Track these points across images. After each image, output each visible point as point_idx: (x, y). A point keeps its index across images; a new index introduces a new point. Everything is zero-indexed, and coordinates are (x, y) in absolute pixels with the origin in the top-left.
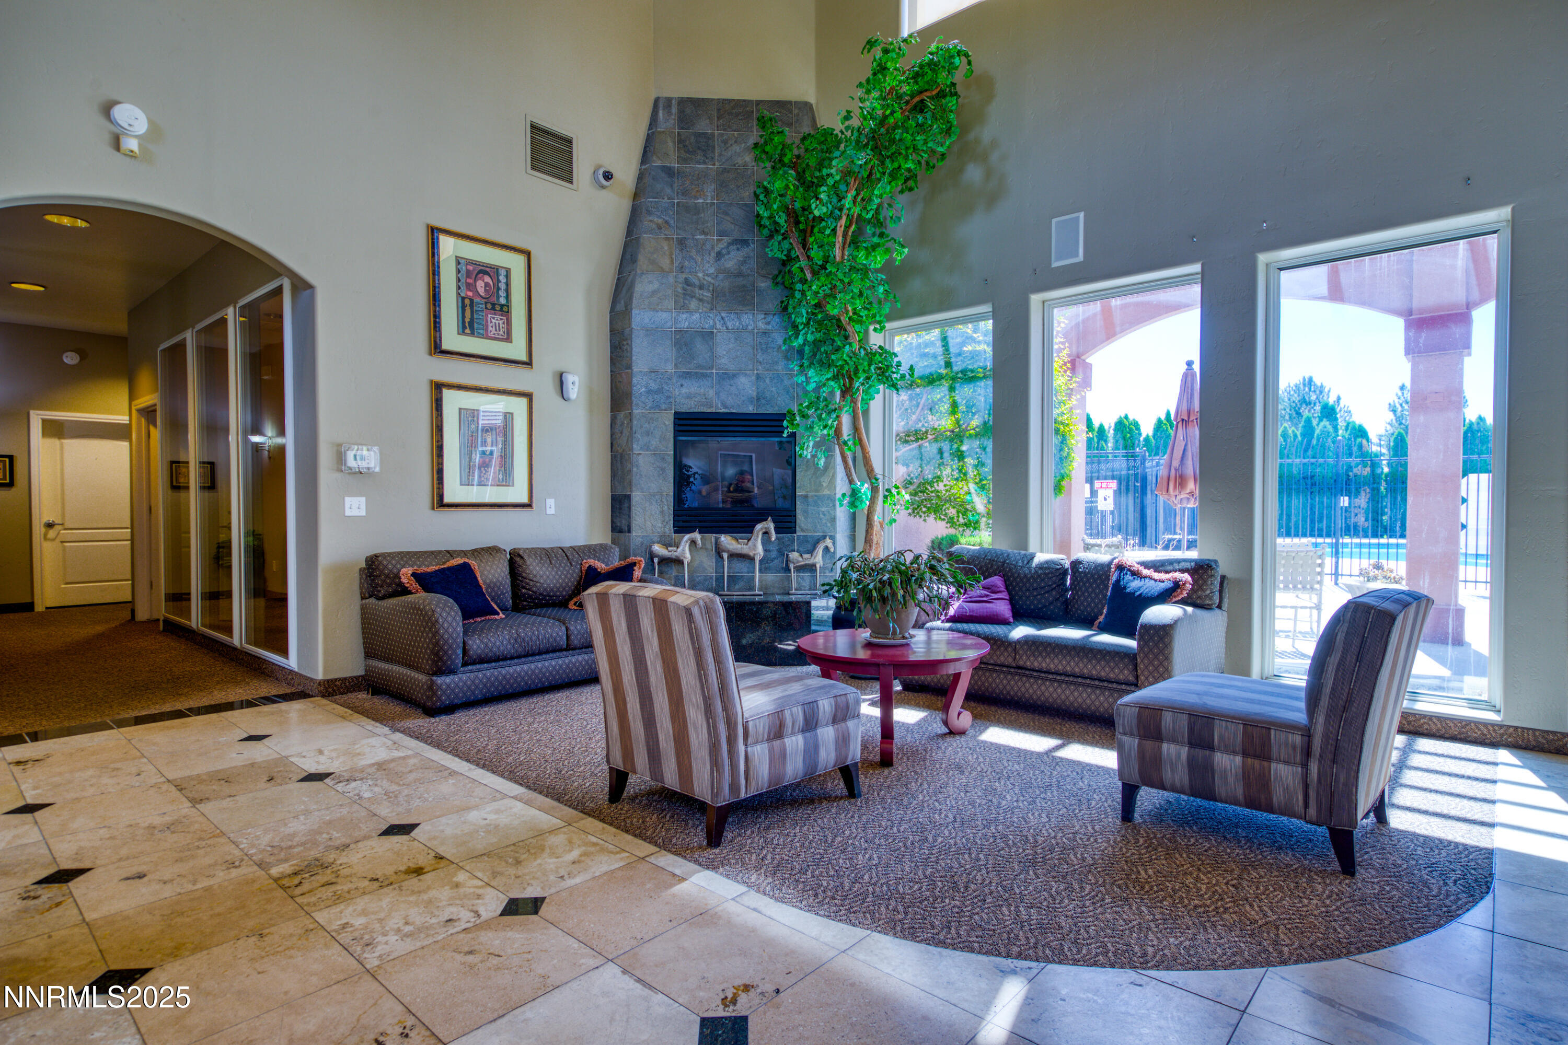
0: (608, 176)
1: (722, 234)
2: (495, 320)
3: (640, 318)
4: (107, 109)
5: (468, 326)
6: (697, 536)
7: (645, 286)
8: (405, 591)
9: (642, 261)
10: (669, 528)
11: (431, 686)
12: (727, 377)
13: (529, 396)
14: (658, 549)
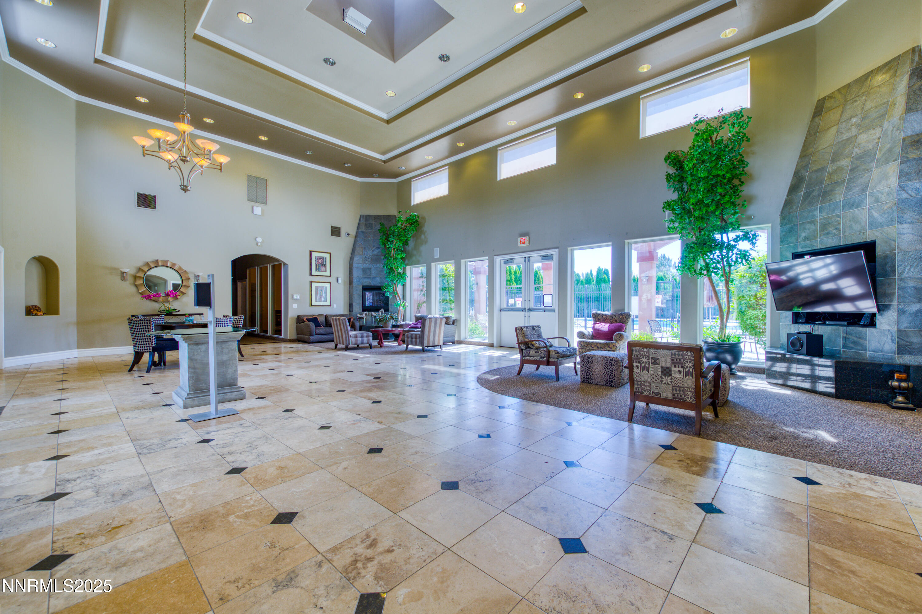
0: (348, 234)
1: (374, 246)
2: (323, 268)
3: (355, 265)
4: (256, 239)
5: (317, 270)
6: (367, 312)
7: (356, 259)
8: (305, 322)
9: (356, 253)
10: (361, 311)
11: (309, 338)
12: (374, 278)
13: (330, 283)
14: (358, 315)
